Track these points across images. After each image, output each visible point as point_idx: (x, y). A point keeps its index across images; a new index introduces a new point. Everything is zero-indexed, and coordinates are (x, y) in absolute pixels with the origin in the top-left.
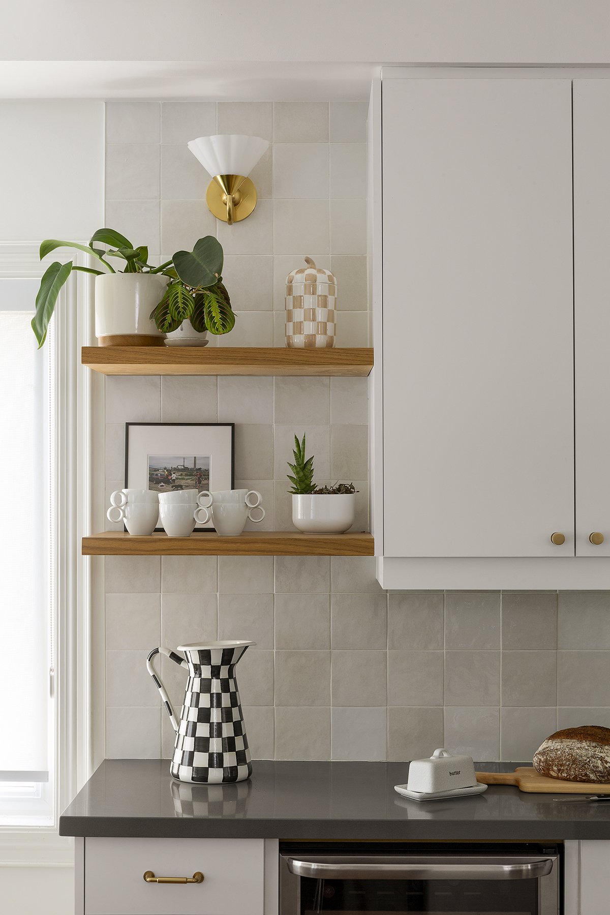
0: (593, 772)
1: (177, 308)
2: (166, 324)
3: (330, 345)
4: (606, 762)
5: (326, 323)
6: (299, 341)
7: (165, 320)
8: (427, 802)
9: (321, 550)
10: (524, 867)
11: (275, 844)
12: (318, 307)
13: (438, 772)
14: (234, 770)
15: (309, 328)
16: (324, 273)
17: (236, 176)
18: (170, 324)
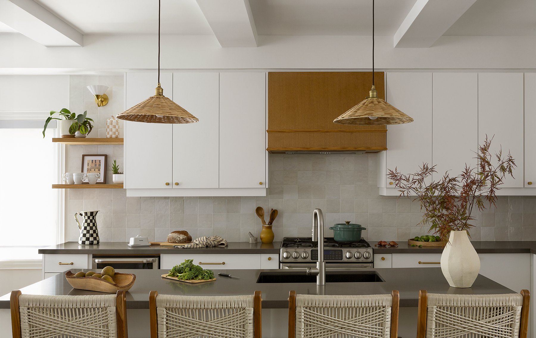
0: (177, 241)
1: (74, 129)
2: (72, 132)
3: (117, 137)
4: (180, 238)
5: (115, 132)
6: (108, 136)
7: (71, 131)
8: (133, 247)
9: (111, 187)
10: (150, 260)
11: (91, 256)
12: (113, 128)
13: (135, 240)
14: (92, 242)
15: (111, 133)
16: (115, 120)
17: (99, 95)
18: (73, 132)
